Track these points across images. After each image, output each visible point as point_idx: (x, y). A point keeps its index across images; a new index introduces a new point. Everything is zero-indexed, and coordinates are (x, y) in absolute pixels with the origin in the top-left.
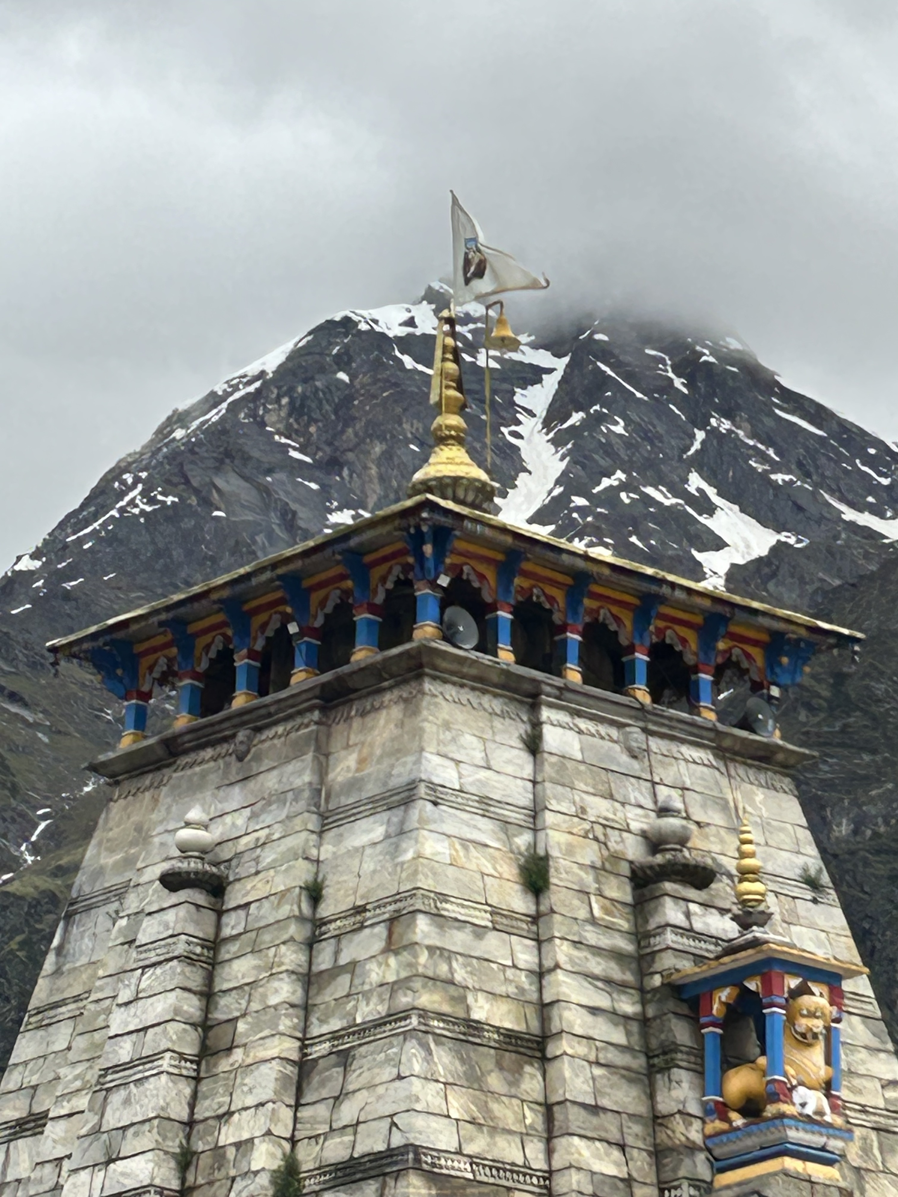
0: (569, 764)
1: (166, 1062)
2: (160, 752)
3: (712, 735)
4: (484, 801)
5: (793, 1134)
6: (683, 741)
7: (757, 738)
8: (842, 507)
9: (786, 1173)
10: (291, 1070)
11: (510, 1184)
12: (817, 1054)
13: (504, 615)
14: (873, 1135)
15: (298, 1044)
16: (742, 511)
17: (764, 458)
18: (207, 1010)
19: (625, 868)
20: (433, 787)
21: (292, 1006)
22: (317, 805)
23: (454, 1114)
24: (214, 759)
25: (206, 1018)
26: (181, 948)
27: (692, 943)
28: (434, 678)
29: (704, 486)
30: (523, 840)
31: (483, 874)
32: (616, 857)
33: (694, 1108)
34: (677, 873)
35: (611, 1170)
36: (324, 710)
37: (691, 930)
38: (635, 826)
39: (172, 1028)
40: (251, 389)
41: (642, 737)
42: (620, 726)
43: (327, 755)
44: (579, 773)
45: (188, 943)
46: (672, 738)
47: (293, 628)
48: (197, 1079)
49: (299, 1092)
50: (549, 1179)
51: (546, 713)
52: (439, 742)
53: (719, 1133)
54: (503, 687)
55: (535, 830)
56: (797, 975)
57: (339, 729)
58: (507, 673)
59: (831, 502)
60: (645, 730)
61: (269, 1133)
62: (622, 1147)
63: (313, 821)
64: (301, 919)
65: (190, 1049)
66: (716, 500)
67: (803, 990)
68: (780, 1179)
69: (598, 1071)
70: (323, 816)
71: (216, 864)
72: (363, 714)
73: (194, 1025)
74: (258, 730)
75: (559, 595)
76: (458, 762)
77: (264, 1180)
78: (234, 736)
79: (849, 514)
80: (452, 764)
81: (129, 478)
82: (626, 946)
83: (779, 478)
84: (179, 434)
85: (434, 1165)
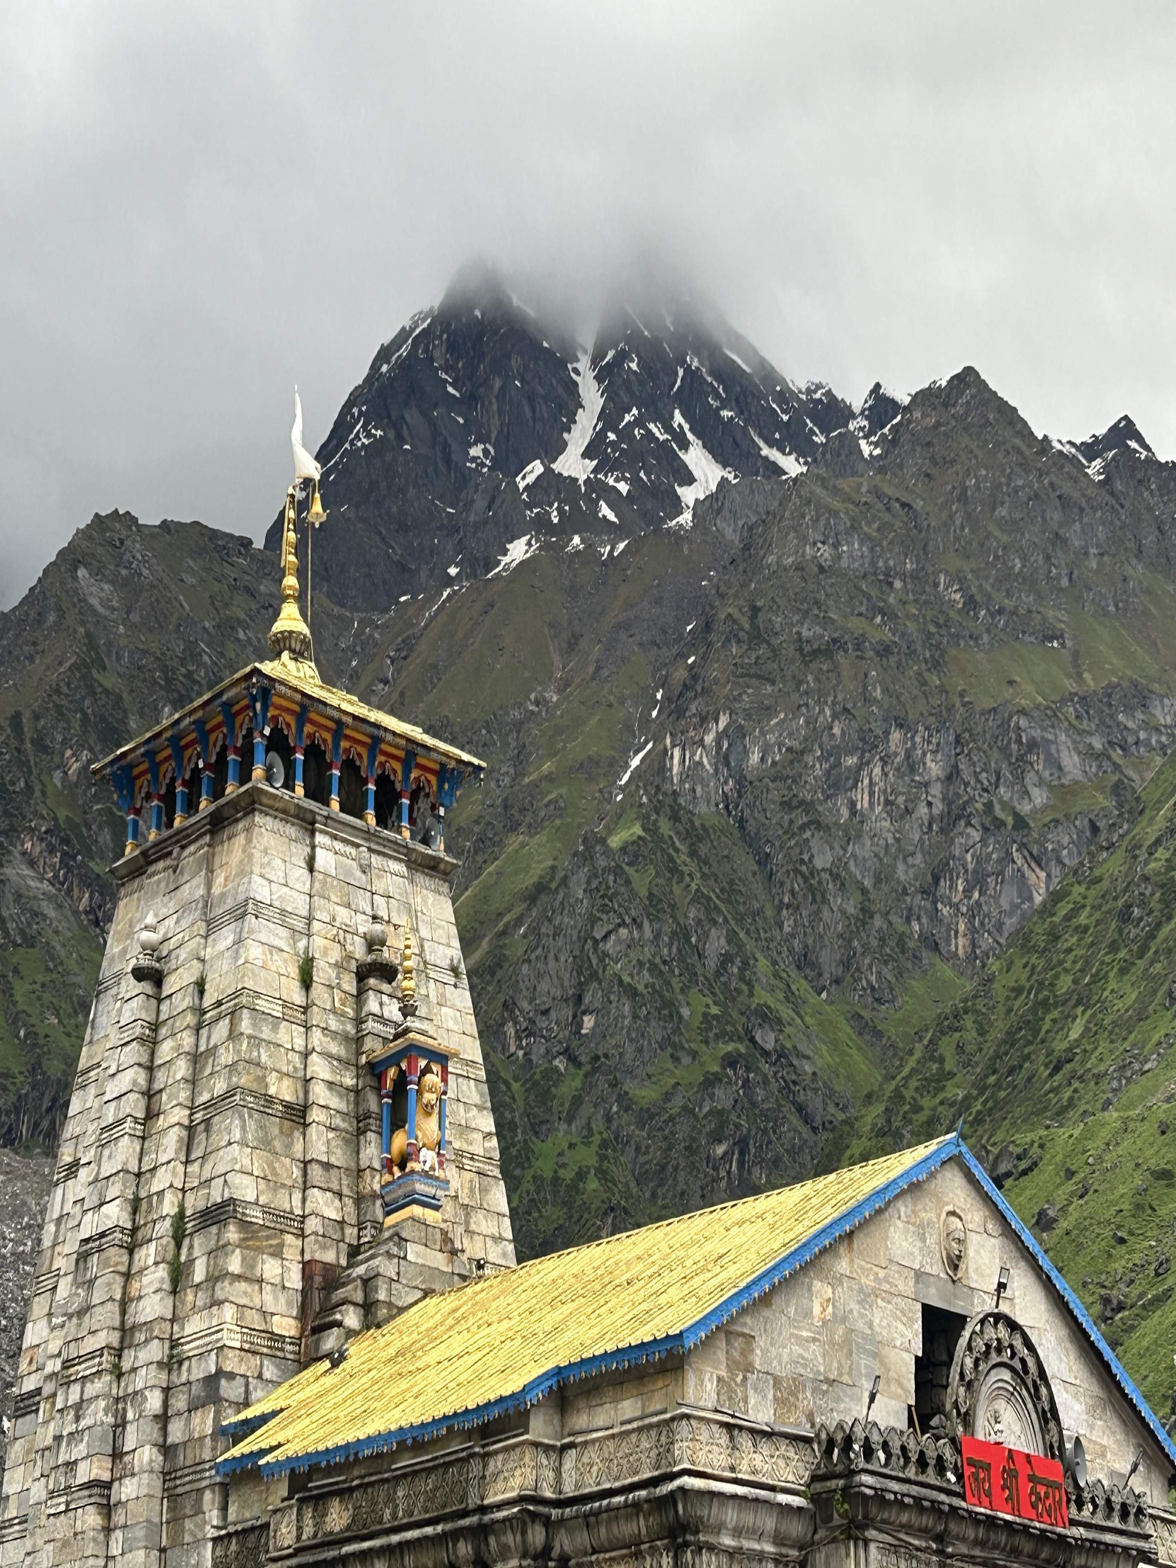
0: (329, 880)
1: (128, 1124)
2: (142, 861)
3: (405, 851)
4: (283, 912)
5: (420, 1187)
6: (391, 857)
7: (430, 852)
8: (762, 444)
9: (413, 1218)
10: (184, 1134)
11: (282, 1227)
12: (433, 1121)
13: (300, 756)
14: (476, 1178)
15: (187, 1112)
16: (704, 447)
17: (717, 396)
18: (151, 1080)
19: (353, 966)
20: (257, 902)
21: (187, 1081)
22: (205, 914)
23: (256, 1173)
24: (165, 869)
25: (149, 1089)
26: (138, 1031)
27: (381, 1027)
28: (261, 812)
29: (682, 421)
30: (302, 944)
31: (280, 975)
32: (349, 957)
33: (377, 1165)
34: (377, 970)
35: (334, 1215)
36: (212, 833)
37: (382, 1017)
38: (361, 930)
39: (132, 1097)
40: (425, 325)
41: (367, 855)
42: (358, 846)
43: (212, 872)
44: (333, 887)
45: (143, 1027)
46: (384, 855)
47: (201, 765)
48: (143, 1138)
49: (188, 1153)
50: (302, 1222)
51: (319, 838)
52: (262, 866)
53: (389, 1183)
54: (296, 816)
55: (309, 936)
56: (425, 1058)
57: (218, 849)
58: (298, 806)
59: (756, 439)
60: (370, 849)
61: (171, 1186)
62: (340, 1195)
63: (202, 927)
64: (192, 1009)
65: (141, 1114)
66: (690, 436)
67: (427, 1070)
68: (410, 1222)
69: (331, 1135)
70: (208, 923)
71: (159, 960)
72: (229, 839)
73: (143, 1093)
74: (183, 848)
75: (328, 736)
76: (270, 881)
77: (168, 1222)
78: (171, 853)
79: (766, 451)
80: (267, 883)
81: (355, 410)
82: (350, 1029)
83: (726, 414)
84: (384, 368)
85: (244, 1214)
